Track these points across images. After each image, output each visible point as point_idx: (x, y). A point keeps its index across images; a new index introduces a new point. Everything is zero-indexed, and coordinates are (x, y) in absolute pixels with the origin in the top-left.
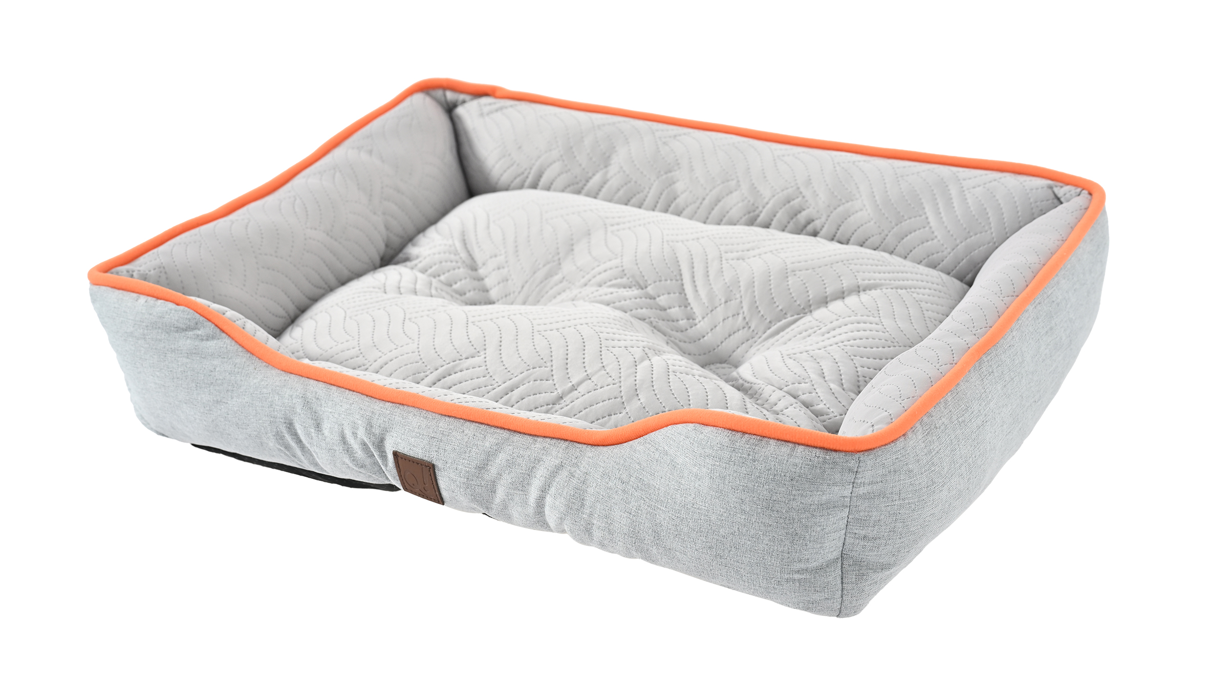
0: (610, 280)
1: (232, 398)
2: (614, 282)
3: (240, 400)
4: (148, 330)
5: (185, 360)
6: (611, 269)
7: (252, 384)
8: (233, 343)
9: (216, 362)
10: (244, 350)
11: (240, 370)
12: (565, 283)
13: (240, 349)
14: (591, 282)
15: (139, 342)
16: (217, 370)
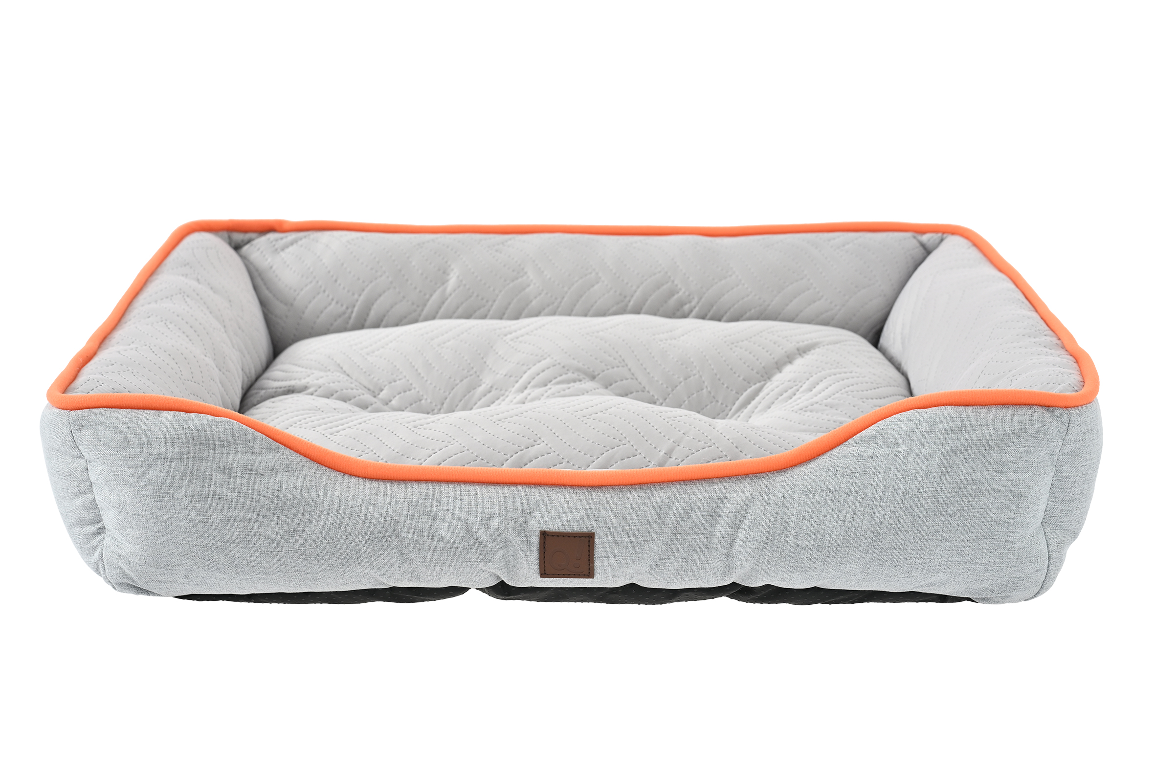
0: (556, 378)
1: (311, 522)
2: (559, 379)
3: (323, 523)
4: (185, 447)
5: (239, 481)
6: (548, 368)
7: (333, 498)
8: (293, 453)
9: (281, 477)
10: (308, 460)
11: (313, 483)
12: (493, 392)
13: (304, 459)
14: (531, 384)
15: (173, 464)
16: (284, 487)
